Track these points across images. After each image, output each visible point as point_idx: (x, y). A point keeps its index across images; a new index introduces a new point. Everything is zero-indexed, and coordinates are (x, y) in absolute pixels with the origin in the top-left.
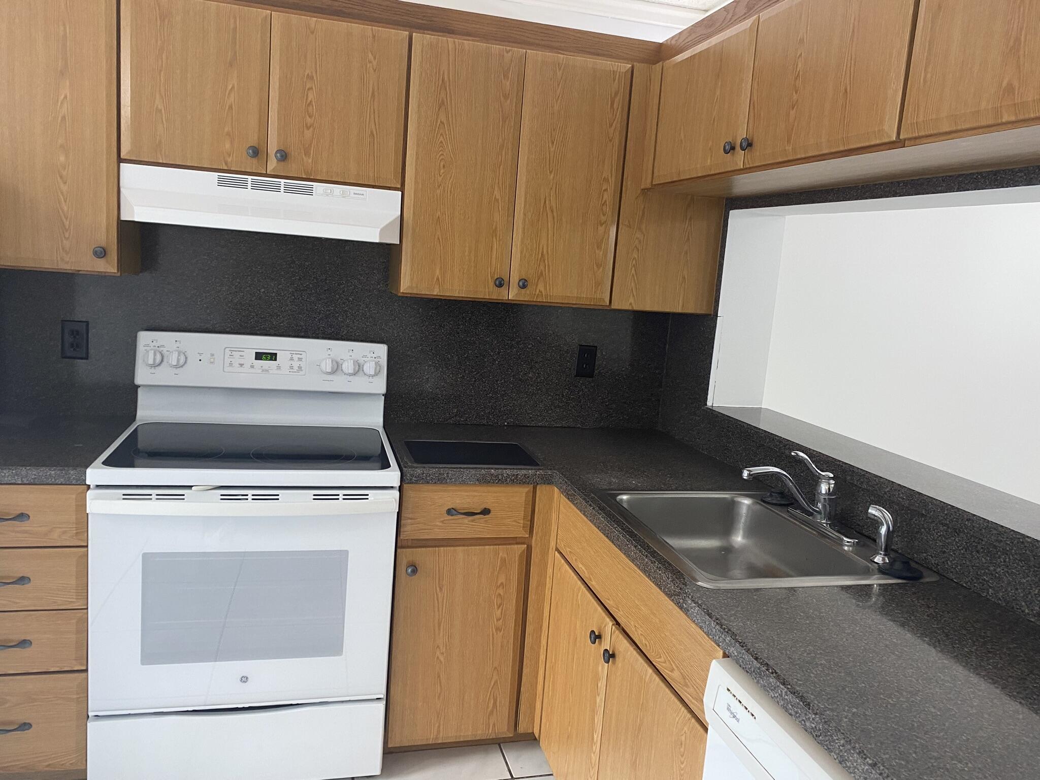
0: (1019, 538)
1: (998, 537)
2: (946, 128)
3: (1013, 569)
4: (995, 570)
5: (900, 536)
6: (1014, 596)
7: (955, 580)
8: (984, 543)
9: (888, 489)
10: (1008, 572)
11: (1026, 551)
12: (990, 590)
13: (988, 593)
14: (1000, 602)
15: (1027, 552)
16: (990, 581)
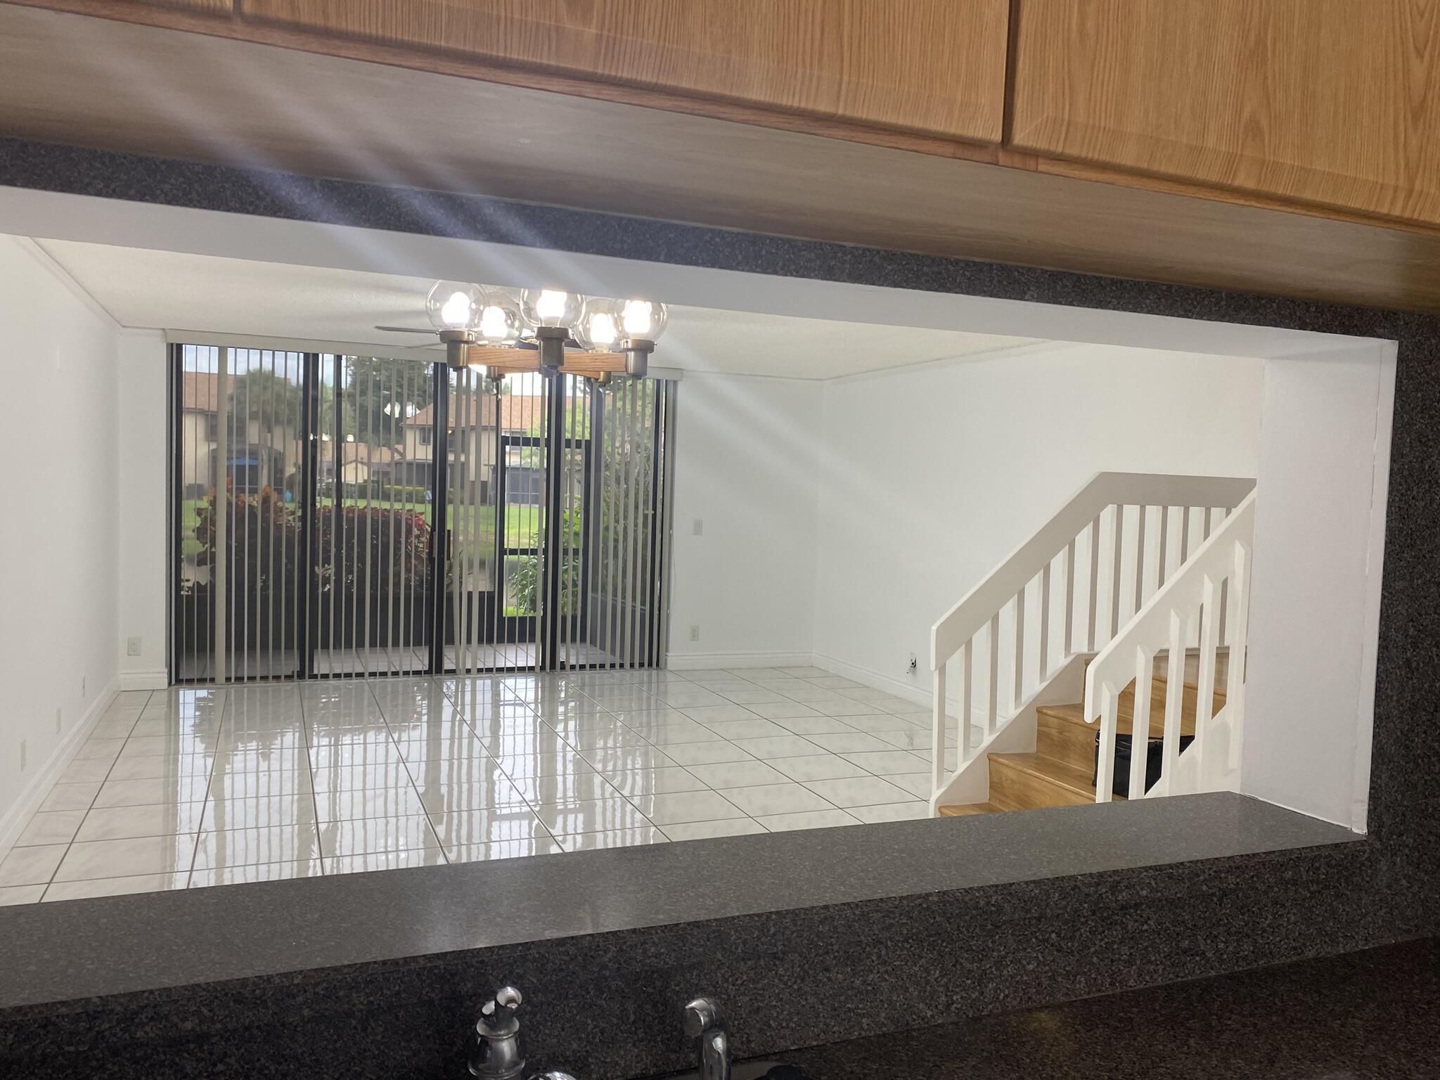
0: (920, 905)
1: (884, 923)
2: (1128, 157)
3: (895, 961)
4: (864, 982)
5: (642, 1040)
6: (904, 1004)
7: (792, 1048)
8: (836, 947)
9: (609, 955)
10: (887, 972)
11: (935, 918)
12: (864, 1020)
13: (862, 1028)
14: (884, 1029)
15: (938, 919)
16: (860, 1006)
